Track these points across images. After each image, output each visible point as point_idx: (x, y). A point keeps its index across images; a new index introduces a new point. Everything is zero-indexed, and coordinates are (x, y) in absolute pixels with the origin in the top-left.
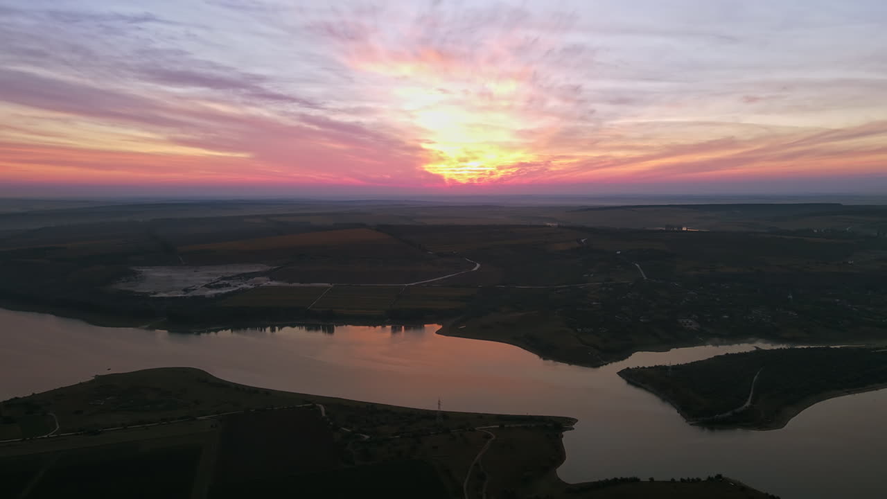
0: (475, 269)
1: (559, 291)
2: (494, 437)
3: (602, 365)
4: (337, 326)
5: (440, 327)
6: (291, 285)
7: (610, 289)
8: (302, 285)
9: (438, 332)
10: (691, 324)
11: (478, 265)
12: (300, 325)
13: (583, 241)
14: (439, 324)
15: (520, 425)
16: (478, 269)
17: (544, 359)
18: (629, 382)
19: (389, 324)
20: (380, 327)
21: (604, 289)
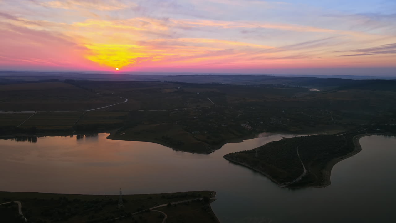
0: (125, 102)
1: (174, 112)
2: (166, 216)
3: (211, 152)
4: (39, 137)
5: (109, 134)
6: (6, 113)
7: (200, 110)
8: (15, 113)
9: (108, 138)
10: (247, 127)
11: (127, 100)
12: (12, 138)
13: (179, 88)
14: (107, 133)
15: (181, 202)
16: (127, 102)
17: (177, 151)
18: (230, 161)
19: (75, 134)
20: (69, 136)
21: (197, 110)
